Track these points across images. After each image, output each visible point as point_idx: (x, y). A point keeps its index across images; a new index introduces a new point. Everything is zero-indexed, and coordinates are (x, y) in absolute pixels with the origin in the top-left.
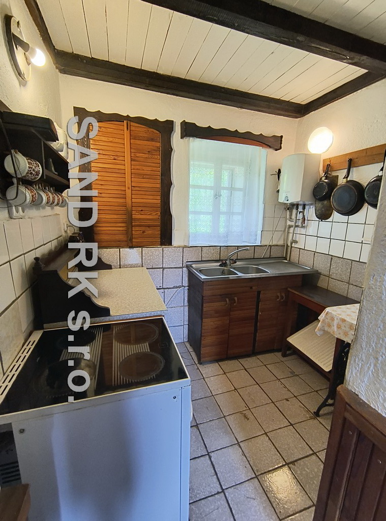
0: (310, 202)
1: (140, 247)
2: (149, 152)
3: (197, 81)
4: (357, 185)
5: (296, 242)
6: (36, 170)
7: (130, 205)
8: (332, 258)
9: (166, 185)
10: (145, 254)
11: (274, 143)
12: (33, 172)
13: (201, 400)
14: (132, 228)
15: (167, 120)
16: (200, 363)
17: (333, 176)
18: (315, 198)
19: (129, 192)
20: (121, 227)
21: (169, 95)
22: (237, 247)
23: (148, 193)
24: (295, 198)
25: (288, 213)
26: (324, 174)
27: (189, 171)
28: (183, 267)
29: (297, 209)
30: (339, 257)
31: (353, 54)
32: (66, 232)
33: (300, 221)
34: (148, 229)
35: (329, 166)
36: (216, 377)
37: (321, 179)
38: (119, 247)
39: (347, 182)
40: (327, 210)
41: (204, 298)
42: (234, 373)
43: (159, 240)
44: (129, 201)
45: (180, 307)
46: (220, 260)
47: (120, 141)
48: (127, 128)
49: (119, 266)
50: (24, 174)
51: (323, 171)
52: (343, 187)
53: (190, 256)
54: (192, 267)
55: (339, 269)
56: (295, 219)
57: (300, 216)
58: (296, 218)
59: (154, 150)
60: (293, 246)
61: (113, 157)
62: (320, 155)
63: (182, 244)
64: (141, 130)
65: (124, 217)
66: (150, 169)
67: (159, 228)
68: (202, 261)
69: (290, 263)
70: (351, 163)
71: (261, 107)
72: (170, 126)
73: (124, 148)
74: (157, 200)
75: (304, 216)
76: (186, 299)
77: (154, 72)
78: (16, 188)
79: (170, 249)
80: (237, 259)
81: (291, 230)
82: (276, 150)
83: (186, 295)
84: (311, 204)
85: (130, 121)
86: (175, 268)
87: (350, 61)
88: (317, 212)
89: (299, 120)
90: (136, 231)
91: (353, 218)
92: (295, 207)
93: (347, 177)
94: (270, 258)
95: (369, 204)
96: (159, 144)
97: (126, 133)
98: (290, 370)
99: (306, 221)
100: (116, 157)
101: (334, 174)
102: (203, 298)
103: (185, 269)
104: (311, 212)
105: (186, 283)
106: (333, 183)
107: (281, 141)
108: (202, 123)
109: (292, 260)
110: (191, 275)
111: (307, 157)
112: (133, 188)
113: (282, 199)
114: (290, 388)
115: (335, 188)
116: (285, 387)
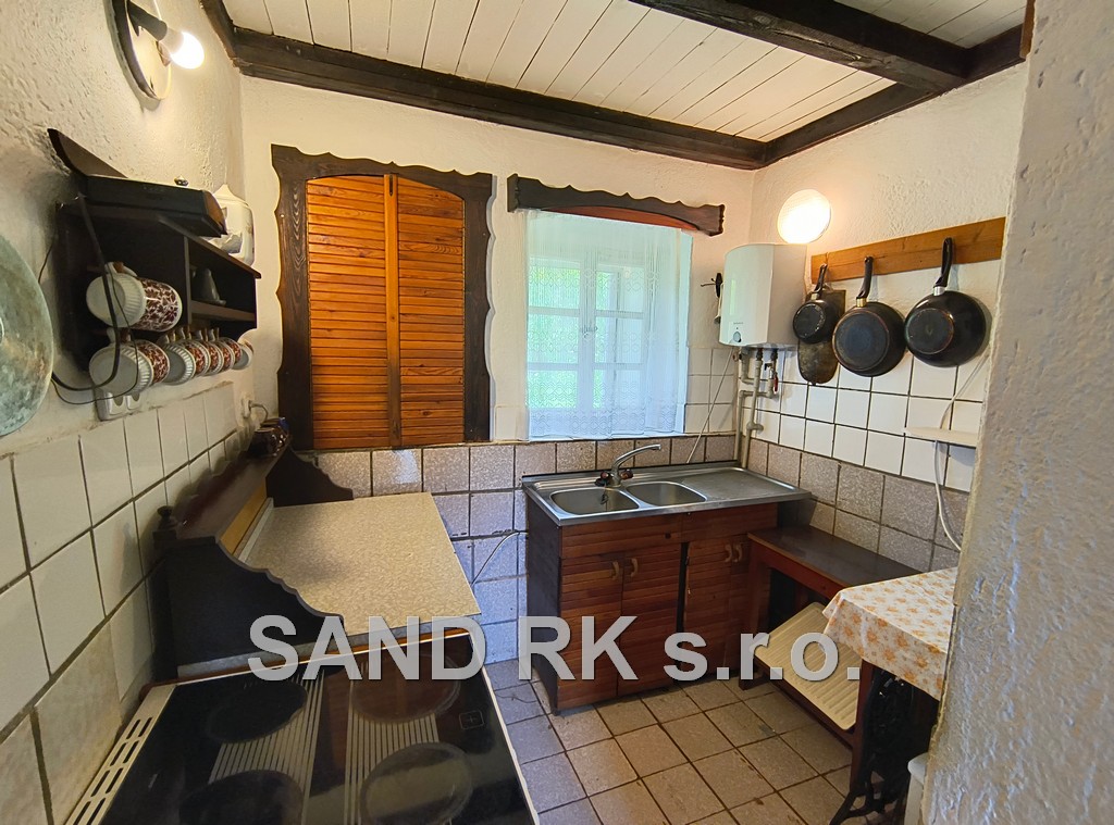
0: (787, 346)
1: (417, 446)
2: (438, 240)
3: (542, 93)
4: (886, 312)
5: (760, 428)
6: (167, 308)
7: (396, 356)
8: (840, 467)
9: (477, 309)
10: (429, 461)
11: (707, 220)
12: (160, 315)
13: (560, 809)
14: (400, 407)
15: (478, 173)
16: (556, 712)
17: (835, 292)
18: (798, 337)
19: (392, 326)
20: (375, 404)
21: (482, 122)
22: (632, 442)
23: (436, 328)
24: (755, 335)
25: (740, 365)
26: (815, 286)
27: (527, 278)
28: (515, 489)
29: (760, 357)
30: (855, 465)
31: (868, 52)
32: (246, 419)
33: (768, 384)
34: (434, 405)
35: (824, 269)
36: (594, 746)
37: (809, 297)
38: (369, 447)
39: (867, 305)
40: (825, 363)
41: (563, 563)
42: (634, 735)
43: (462, 431)
44: (392, 345)
45: (510, 577)
46: (596, 471)
47: (373, 216)
48: (391, 191)
49: (369, 492)
50: (137, 320)
51: (813, 279)
52: (856, 316)
53: (530, 464)
54: (535, 489)
55: (856, 491)
56: (756, 379)
57: (767, 374)
58: (759, 376)
59: (451, 236)
60: (753, 436)
61: (357, 252)
62: (805, 246)
63: (512, 437)
64: (422, 194)
65: (382, 380)
66: (441, 275)
67: (460, 404)
68: (556, 474)
69: (750, 474)
70: (873, 265)
71: (676, 146)
72: (485, 186)
73: (384, 232)
74: (457, 344)
75: (775, 374)
76: (522, 559)
77: (450, 75)
78: (114, 352)
79: (486, 450)
80: (634, 468)
81: (749, 401)
82: (711, 234)
83: (523, 550)
84: (790, 349)
85: (398, 175)
86: (497, 491)
87: (862, 64)
88: (804, 368)
89: (757, 174)
90: (409, 413)
91: (880, 382)
92: (756, 352)
93: (865, 296)
94: (704, 462)
95: (916, 354)
96: (460, 224)
97: (389, 202)
98: (760, 723)
99: (780, 384)
100: (365, 252)
101: (837, 287)
102: (560, 562)
103: (519, 493)
104: (789, 366)
105: (521, 524)
106: (835, 305)
107: (722, 216)
108: (553, 179)
109: (751, 468)
110: (532, 508)
111: (779, 251)
112: (403, 318)
113: (726, 337)
114: (763, 770)
115: (839, 319)
116: (752, 767)
